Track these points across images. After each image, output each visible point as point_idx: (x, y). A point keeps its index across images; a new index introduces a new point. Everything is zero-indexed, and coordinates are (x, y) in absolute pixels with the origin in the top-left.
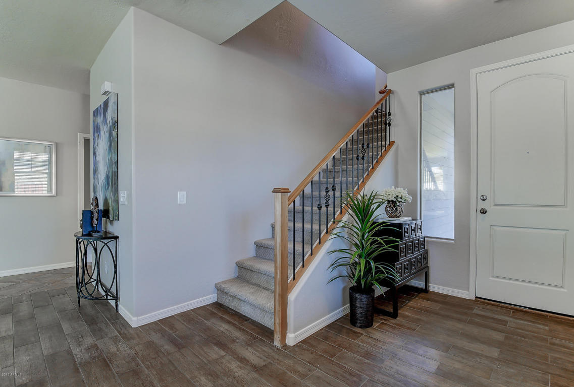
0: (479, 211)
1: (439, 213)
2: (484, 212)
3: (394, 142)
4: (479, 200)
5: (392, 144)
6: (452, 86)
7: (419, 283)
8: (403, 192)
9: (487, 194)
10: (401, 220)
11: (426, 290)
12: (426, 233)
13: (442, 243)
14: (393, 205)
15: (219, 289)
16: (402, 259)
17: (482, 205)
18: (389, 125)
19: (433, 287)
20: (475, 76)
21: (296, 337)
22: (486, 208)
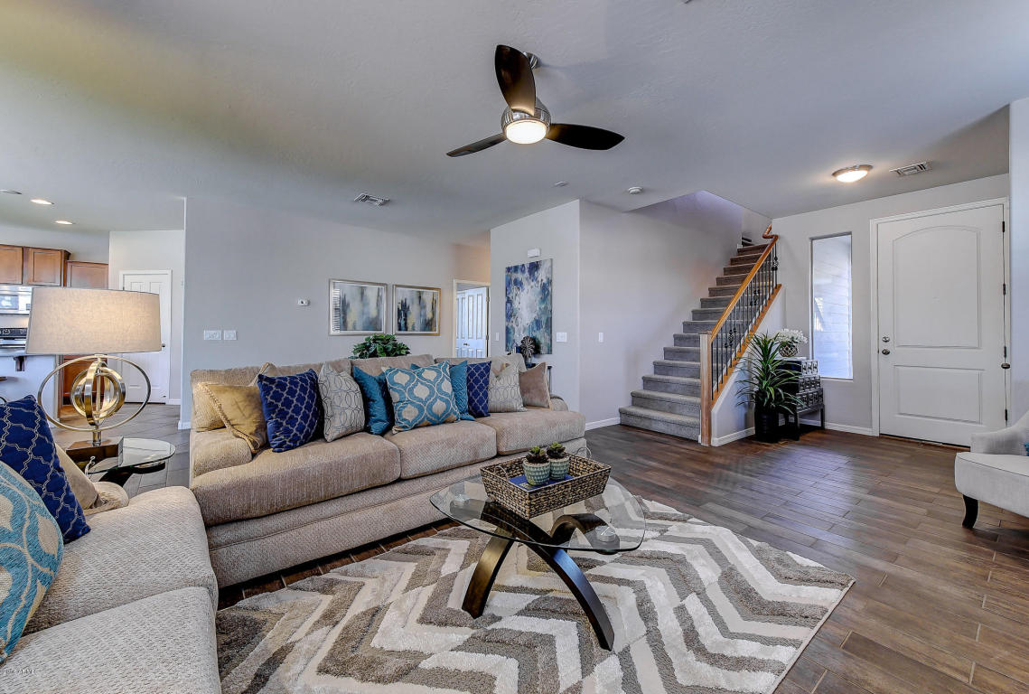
0: (880, 352)
1: (835, 355)
2: (886, 353)
3: (781, 285)
4: (881, 342)
5: (778, 287)
6: (850, 233)
7: (816, 422)
8: (798, 334)
9: (890, 336)
10: (799, 359)
11: (822, 429)
12: (821, 373)
13: (840, 384)
14: (788, 346)
15: (622, 412)
16: (801, 392)
17: (884, 346)
18: (776, 269)
19: (829, 426)
20: (875, 226)
21: (719, 441)
22: (889, 349)
